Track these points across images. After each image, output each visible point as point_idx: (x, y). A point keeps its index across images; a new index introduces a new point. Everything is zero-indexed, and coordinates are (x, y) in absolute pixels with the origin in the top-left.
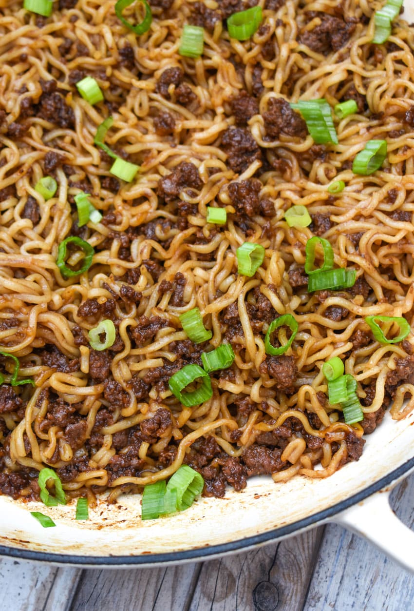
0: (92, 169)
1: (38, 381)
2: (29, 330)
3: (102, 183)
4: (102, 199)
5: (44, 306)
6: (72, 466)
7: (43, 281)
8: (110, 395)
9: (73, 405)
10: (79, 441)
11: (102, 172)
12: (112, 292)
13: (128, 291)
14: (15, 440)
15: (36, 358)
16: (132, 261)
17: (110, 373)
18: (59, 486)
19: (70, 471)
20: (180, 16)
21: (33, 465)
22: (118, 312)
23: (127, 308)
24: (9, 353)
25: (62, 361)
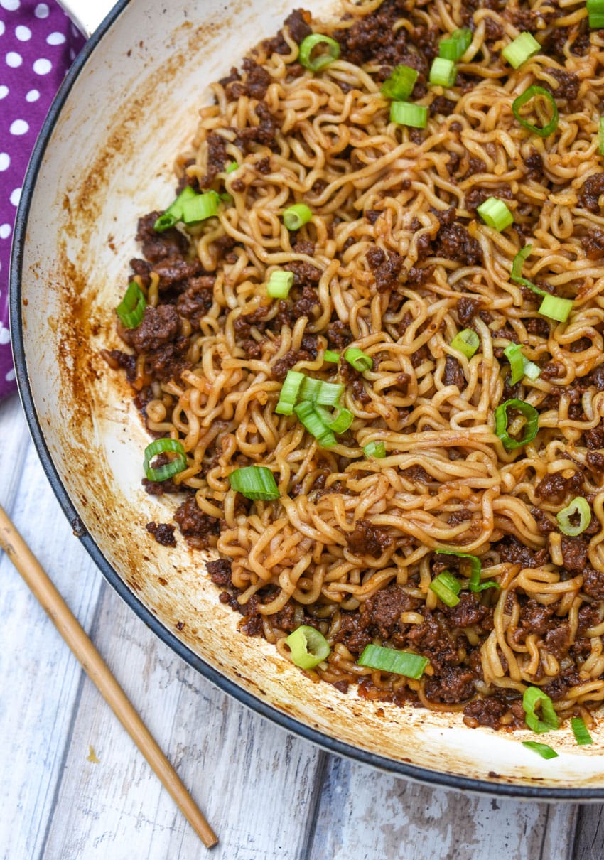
0: (513, 312)
1: (503, 583)
2: (485, 522)
3: (526, 327)
4: (533, 347)
5: (497, 489)
6: (560, 681)
7: (486, 459)
8: (592, 588)
9: (549, 606)
10: (562, 649)
11: (525, 314)
12: (576, 462)
13: (597, 458)
14: (489, 659)
15: (494, 554)
16: (587, 420)
17: (588, 561)
18: (549, 707)
19: (559, 687)
20: (588, 105)
21: (512, 685)
22: (587, 486)
23: (596, 480)
24: (465, 553)
25: (525, 554)
